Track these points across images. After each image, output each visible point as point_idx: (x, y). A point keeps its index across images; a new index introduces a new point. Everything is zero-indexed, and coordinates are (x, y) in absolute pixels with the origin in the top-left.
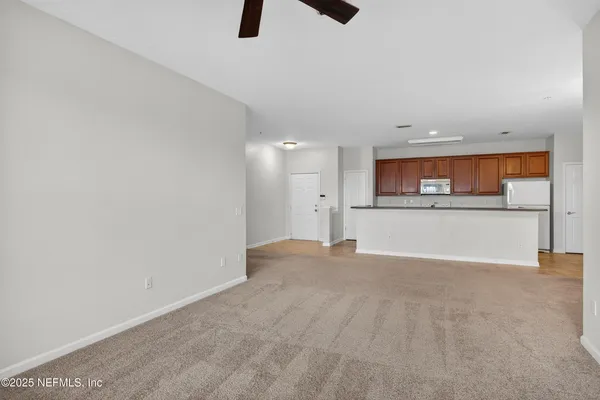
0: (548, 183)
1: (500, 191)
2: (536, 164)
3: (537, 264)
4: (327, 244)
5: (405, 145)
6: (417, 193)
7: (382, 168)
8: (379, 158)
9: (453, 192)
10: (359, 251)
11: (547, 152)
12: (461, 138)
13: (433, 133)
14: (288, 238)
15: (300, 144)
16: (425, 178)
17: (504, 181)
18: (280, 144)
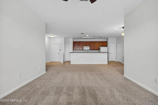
0: (107, 48)
1: (99, 49)
2: (105, 44)
3: (107, 63)
4: (62, 62)
5: (81, 38)
6: (83, 49)
7: (75, 43)
8: (74, 41)
9: (90, 50)
10: (71, 63)
11: (107, 42)
12: (92, 37)
13: (88, 36)
14: (50, 61)
15: (55, 36)
16: (84, 46)
17: (100, 47)
18: (49, 36)
